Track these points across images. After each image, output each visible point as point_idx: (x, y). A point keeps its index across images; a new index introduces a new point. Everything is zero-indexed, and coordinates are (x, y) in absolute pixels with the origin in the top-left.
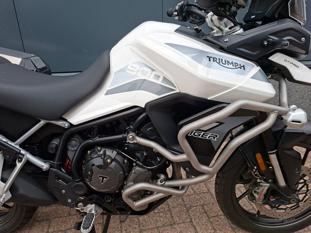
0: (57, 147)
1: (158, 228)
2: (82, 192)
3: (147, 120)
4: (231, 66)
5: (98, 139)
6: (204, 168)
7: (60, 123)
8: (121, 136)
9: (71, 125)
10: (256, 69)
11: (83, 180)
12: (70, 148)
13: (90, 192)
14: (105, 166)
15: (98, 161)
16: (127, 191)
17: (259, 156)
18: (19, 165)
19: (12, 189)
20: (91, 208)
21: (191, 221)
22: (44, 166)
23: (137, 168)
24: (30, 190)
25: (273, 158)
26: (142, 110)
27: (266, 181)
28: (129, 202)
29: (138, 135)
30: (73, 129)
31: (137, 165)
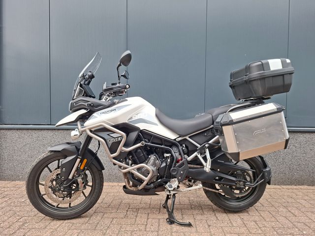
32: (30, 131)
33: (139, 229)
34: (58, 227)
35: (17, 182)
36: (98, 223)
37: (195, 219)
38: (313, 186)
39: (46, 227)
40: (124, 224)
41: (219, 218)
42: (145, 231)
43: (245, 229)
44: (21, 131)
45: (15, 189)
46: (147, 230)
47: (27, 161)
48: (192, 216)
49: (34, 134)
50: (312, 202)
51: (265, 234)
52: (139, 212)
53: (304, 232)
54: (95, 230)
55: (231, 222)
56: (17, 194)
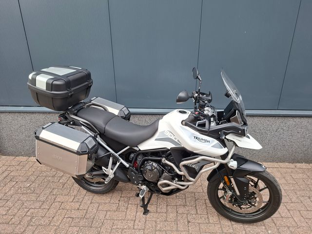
0: (133, 157)
1: (176, 206)
2: (141, 179)
3: (170, 154)
4: (203, 141)
6: (191, 179)
7: (136, 148)
8: (159, 158)
9: (140, 150)
10: (216, 142)
11: (142, 174)
12: (138, 159)
13: (144, 180)
14: (152, 170)
15: (149, 168)
16: (160, 183)
17: (226, 177)
18: (118, 164)
19: (115, 173)
20: (144, 187)
21: (196, 206)
23: (166, 173)
24: (121, 175)
25: (232, 180)
26: (168, 150)
27: (231, 191)
28: (160, 187)
29: (166, 159)
30: (140, 152)
31: (165, 172)
33: (128, 226)
34: (60, 223)
36: (94, 219)
37: (177, 212)
41: (198, 211)
42: (134, 229)
43: (219, 226)
46: (136, 227)
47: (25, 140)
49: (26, 116)
52: (130, 202)
54: (91, 227)
55: (208, 218)
56: (22, 176)
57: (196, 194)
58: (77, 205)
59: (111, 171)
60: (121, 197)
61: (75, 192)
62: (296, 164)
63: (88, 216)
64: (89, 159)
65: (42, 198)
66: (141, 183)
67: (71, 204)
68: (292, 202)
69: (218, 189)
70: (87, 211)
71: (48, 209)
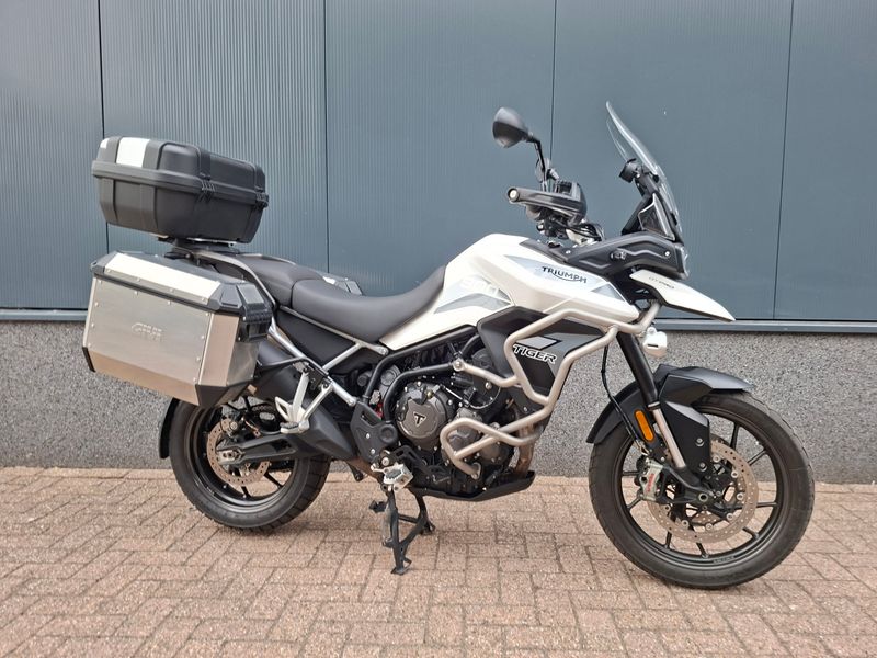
1: (497, 558)
2: (389, 440)
3: (479, 343)
4: (569, 278)
5: (418, 370)
6: (538, 397)
7: (377, 348)
8: (446, 365)
9: (391, 351)
11: (394, 423)
12: (383, 381)
13: (402, 437)
14: (424, 401)
15: (414, 395)
16: (445, 429)
17: (640, 416)
18: (324, 392)
22: (351, 400)
23: (463, 410)
24: (329, 430)
25: (658, 413)
27: (657, 460)
29: (466, 360)
30: (392, 356)
31: (464, 405)
32: (51, 328)
33: (343, 596)
34: (119, 592)
35: (20, 470)
36: (232, 581)
37: (500, 570)
38: (842, 483)
39: (85, 592)
40: (305, 584)
41: (566, 568)
42: (359, 601)
43: (633, 596)
44: (24, 327)
45: (12, 488)
46: (365, 598)
47: (45, 412)
48: (494, 561)
49: (62, 335)
50: (830, 527)
51: (683, 612)
52: (351, 551)
53: (793, 607)
54: (220, 598)
55: (597, 579)
56: (15, 503)
57: (557, 536)
58: (182, 557)
59: (301, 411)
60: (324, 541)
61: (178, 533)
62: (852, 486)
63: (212, 577)
64: (242, 335)
65: (69, 543)
66: (388, 456)
67: (161, 555)
68: (853, 553)
69: (621, 474)
70: (211, 567)
71: (85, 565)
